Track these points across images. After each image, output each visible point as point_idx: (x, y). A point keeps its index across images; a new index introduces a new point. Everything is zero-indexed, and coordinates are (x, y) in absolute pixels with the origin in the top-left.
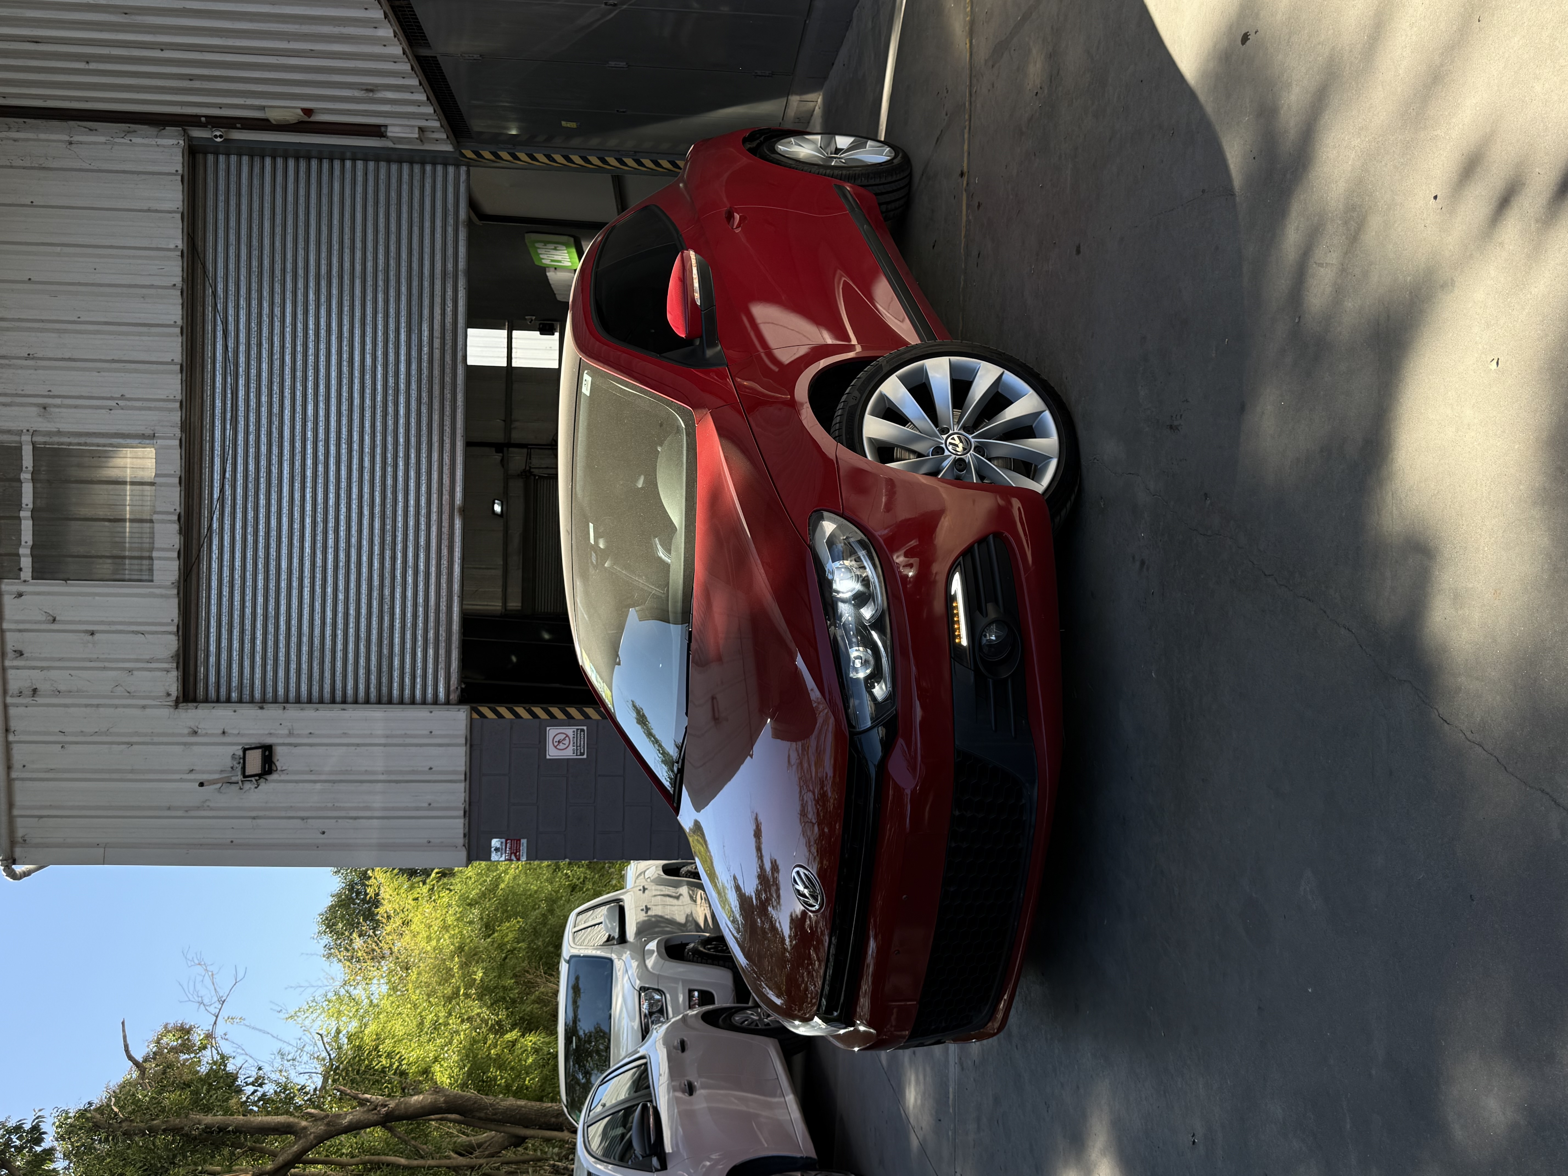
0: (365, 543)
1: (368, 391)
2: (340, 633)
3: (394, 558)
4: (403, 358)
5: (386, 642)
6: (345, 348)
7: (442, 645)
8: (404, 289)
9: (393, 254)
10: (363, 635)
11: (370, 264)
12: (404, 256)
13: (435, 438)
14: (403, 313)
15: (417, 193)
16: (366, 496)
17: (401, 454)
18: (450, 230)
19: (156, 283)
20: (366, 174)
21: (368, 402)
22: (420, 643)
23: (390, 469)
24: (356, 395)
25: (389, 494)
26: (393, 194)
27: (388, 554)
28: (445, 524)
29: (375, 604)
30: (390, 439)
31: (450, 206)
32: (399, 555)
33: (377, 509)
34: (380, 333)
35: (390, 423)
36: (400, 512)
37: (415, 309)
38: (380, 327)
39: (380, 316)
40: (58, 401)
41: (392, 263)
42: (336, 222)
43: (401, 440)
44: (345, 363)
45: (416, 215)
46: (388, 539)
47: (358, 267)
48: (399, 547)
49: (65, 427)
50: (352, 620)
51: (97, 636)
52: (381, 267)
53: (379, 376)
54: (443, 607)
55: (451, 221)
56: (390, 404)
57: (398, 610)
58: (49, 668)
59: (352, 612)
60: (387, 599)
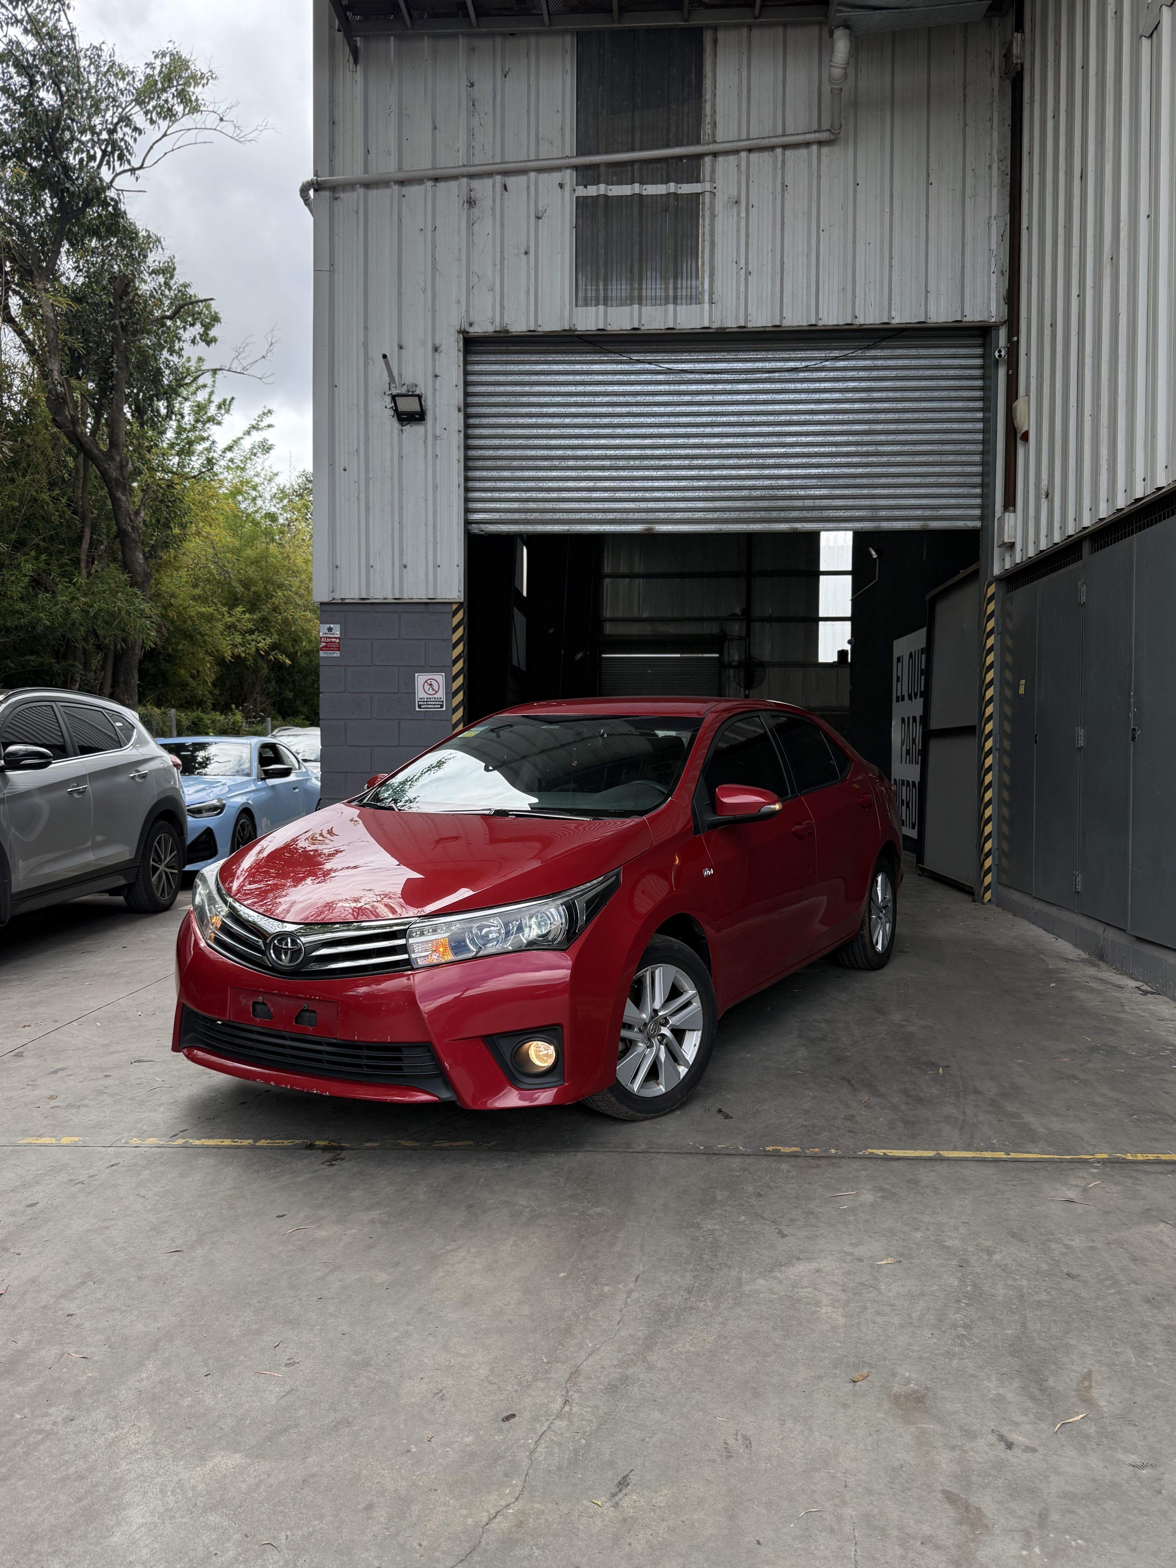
0: (618, 441)
1: (761, 440)
2: (533, 421)
3: (603, 468)
4: (794, 471)
5: (524, 463)
6: (802, 418)
7: (523, 516)
8: (860, 470)
9: (893, 459)
10: (531, 442)
11: (883, 438)
12: (892, 470)
13: (717, 504)
14: (837, 471)
15: (954, 480)
16: (661, 441)
17: (702, 473)
18: (919, 512)
19: (857, 300)
20: (970, 432)
21: (751, 440)
22: (524, 495)
23: (687, 462)
24: (757, 429)
25: (663, 463)
26: (951, 458)
27: (607, 463)
28: (637, 516)
29: (560, 453)
30: (715, 462)
31: (941, 512)
32: (606, 474)
33: (649, 452)
34: (816, 449)
35: (731, 462)
36: (647, 473)
37: (841, 481)
38: (822, 449)
39: (834, 449)
40: (743, 215)
41: (885, 459)
42: (924, 405)
43: (716, 473)
44: (788, 418)
45: (932, 480)
46: (621, 463)
47: (879, 427)
48: (614, 474)
49: (719, 221)
50: (545, 431)
51: (524, 257)
52: (880, 448)
53: (775, 450)
54: (558, 516)
55: (928, 513)
56: (749, 461)
57: (554, 474)
58: (494, 215)
59: (552, 431)
60: (564, 463)
